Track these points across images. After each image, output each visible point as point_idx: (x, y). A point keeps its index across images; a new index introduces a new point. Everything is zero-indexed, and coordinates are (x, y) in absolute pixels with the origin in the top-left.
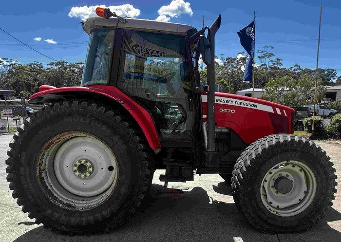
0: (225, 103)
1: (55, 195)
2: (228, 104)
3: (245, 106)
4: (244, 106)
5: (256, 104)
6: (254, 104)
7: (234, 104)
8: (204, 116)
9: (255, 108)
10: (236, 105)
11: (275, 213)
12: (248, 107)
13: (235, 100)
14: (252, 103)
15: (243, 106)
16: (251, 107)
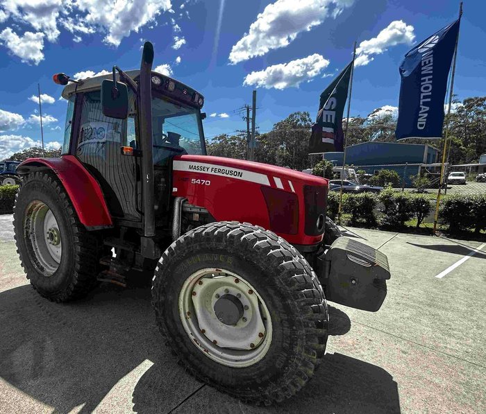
0: (199, 171)
1: (37, 256)
2: (202, 172)
3: (225, 175)
4: (223, 175)
5: (241, 171)
6: (238, 170)
7: (209, 172)
8: (175, 190)
9: (239, 178)
10: (213, 173)
11: (203, 350)
12: (229, 176)
13: (211, 166)
14: (234, 170)
15: (221, 174)
16: (233, 176)
